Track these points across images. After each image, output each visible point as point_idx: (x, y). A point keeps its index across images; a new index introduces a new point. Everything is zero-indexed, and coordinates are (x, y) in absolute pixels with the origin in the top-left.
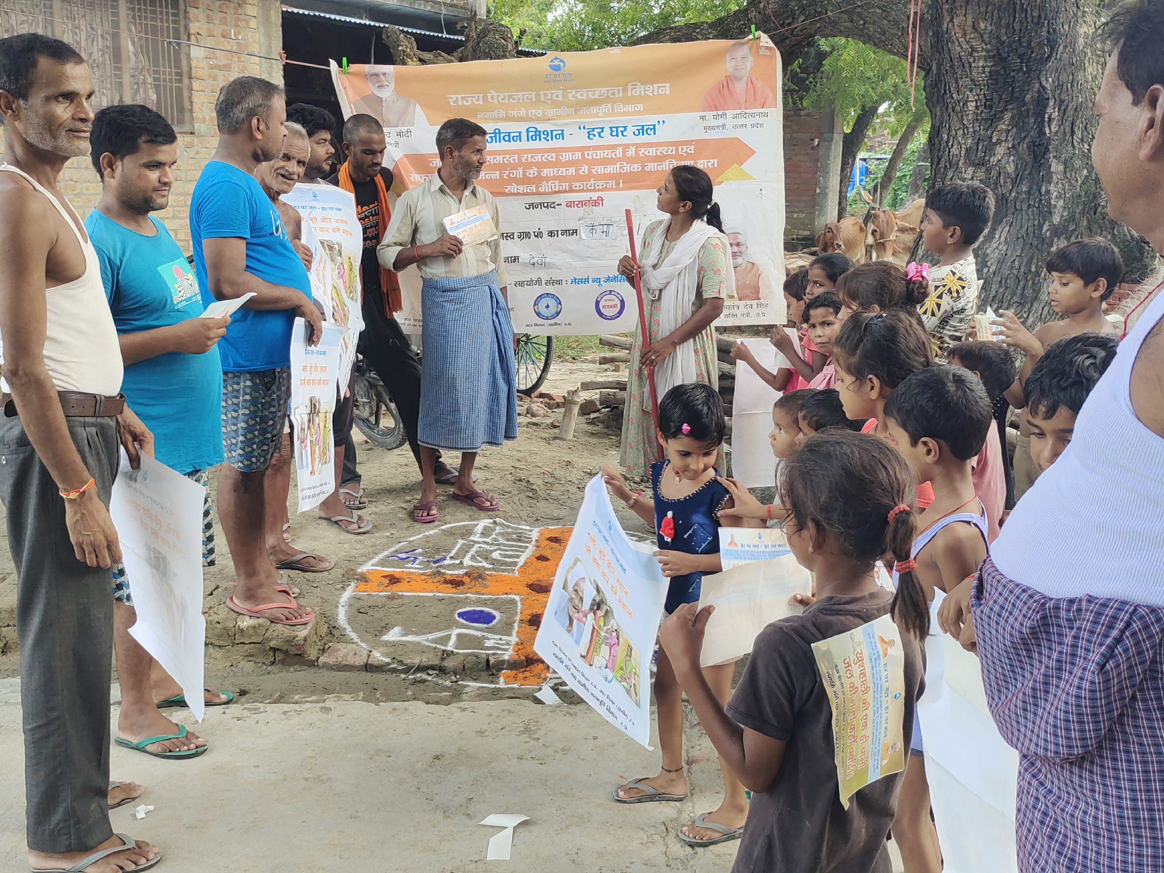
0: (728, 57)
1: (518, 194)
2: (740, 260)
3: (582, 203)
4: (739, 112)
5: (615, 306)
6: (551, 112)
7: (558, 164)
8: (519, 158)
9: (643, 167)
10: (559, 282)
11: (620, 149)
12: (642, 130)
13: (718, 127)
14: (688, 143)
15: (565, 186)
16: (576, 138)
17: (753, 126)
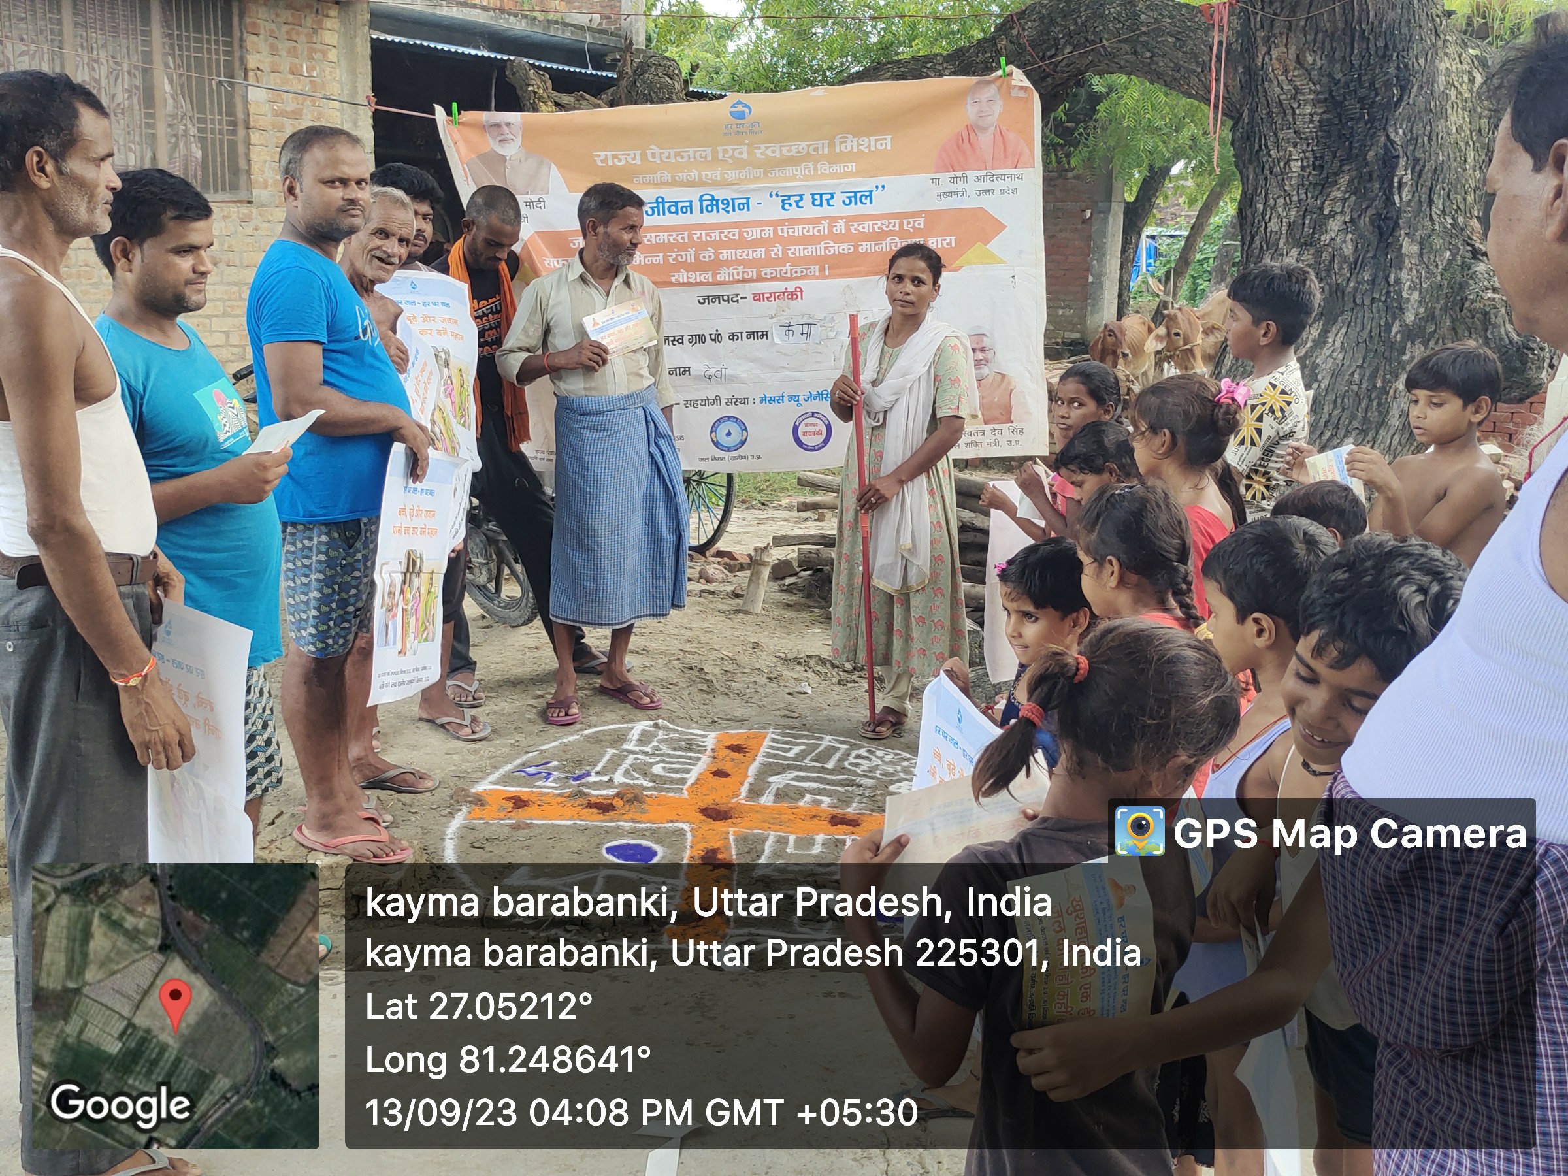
0: (969, 100)
1: (689, 284)
2: (985, 371)
3: (774, 296)
4: (984, 172)
5: (819, 433)
6: (731, 174)
7: (742, 243)
8: (690, 236)
9: (856, 247)
10: (745, 401)
11: (825, 224)
12: (854, 198)
13: (956, 193)
14: (915, 215)
15: (752, 273)
16: (767, 209)
17: (1003, 192)
